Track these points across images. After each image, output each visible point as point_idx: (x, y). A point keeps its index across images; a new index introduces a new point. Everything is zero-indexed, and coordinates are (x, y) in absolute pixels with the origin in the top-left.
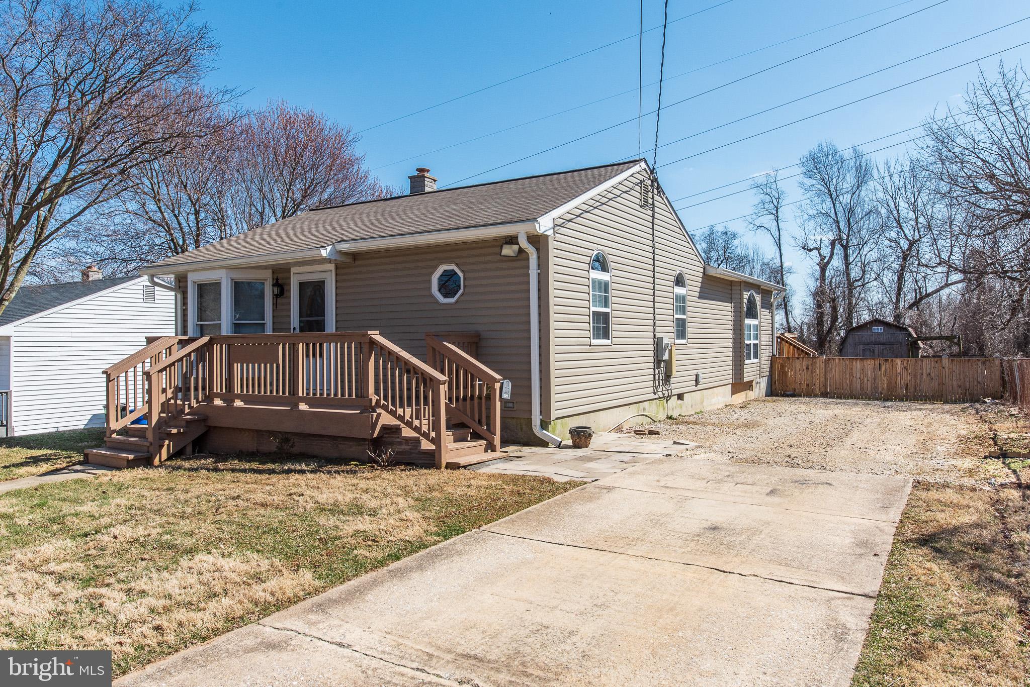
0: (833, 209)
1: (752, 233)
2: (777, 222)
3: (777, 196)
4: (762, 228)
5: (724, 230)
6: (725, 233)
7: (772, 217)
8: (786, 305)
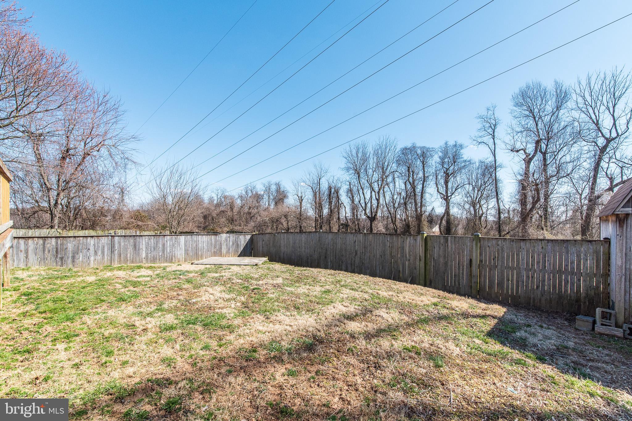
0: (535, 127)
1: (475, 147)
2: (494, 139)
3: (494, 123)
4: (483, 143)
5: (455, 143)
6: (455, 146)
7: (491, 136)
8: (497, 194)
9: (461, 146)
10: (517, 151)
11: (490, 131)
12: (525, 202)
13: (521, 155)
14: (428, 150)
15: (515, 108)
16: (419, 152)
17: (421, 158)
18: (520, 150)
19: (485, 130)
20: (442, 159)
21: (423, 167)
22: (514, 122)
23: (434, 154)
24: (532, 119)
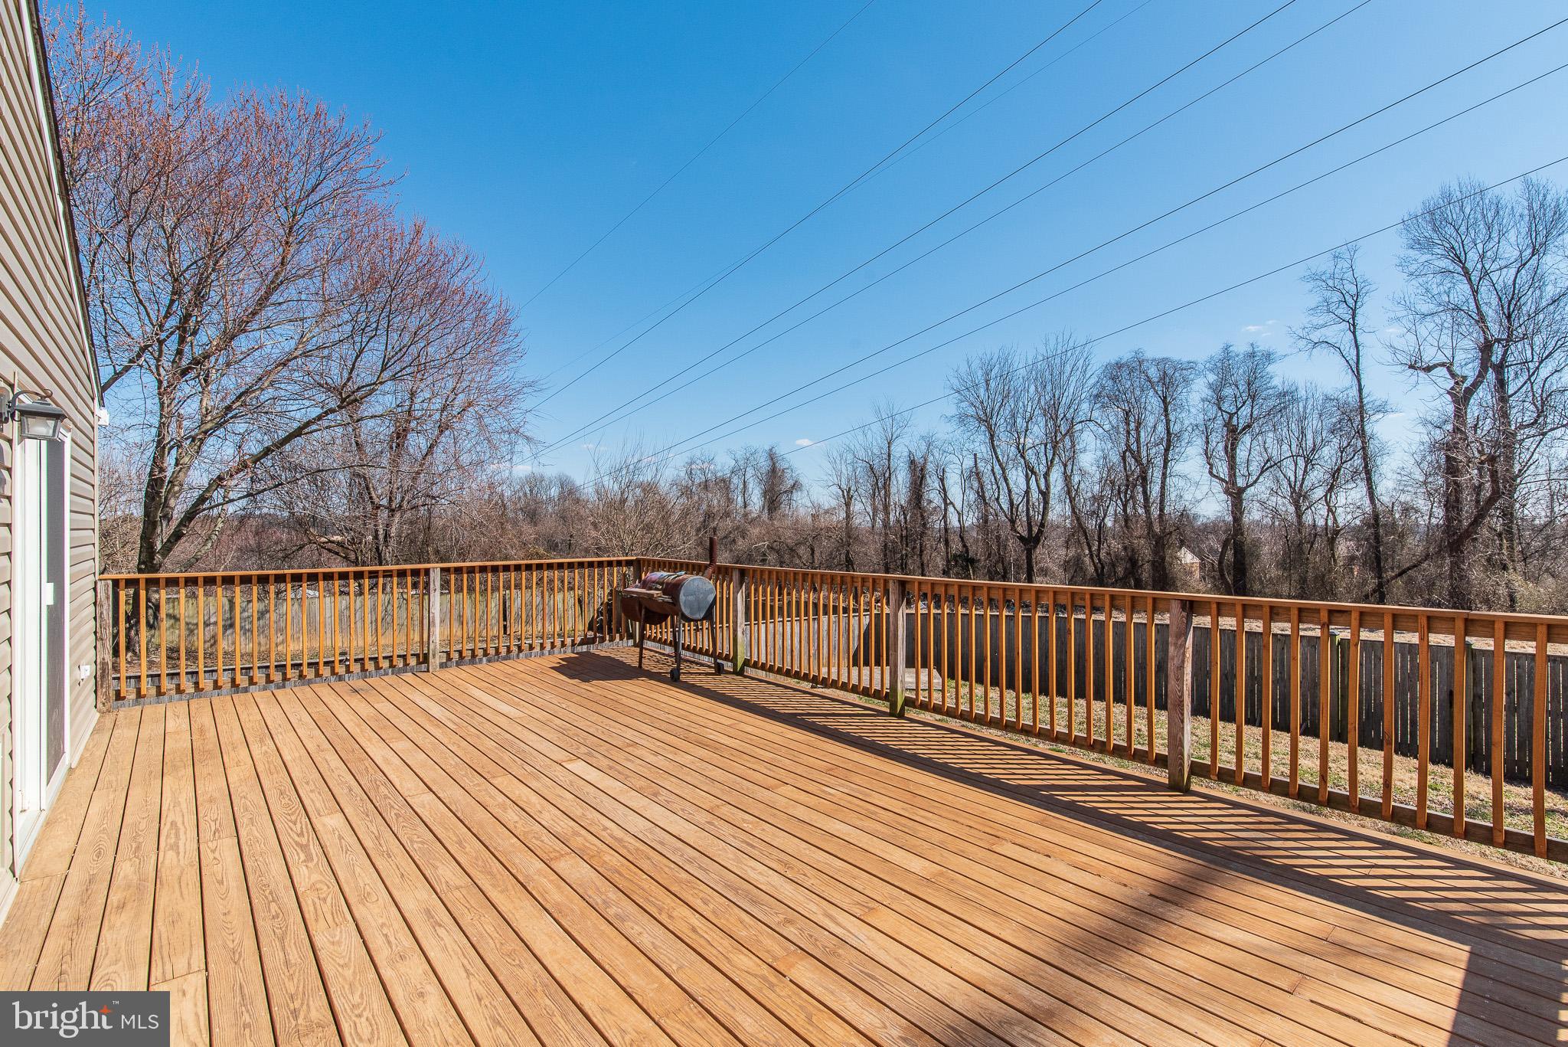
0: (1472, 301)
1: (1304, 355)
2: (1354, 333)
3: (1353, 290)
4: (1324, 345)
5: (1250, 350)
6: (1252, 355)
7: (1345, 326)
8: (1368, 472)
9: (1268, 357)
10: (1428, 369)
11: (1344, 312)
12: (1457, 500)
13: (1439, 381)
14: (1179, 367)
15: (1412, 253)
16: (1153, 373)
17: (1159, 389)
18: (1435, 366)
19: (1329, 311)
20: (1217, 390)
21: (1166, 410)
22: (1412, 288)
23: (1192, 376)
24: (1461, 277)
